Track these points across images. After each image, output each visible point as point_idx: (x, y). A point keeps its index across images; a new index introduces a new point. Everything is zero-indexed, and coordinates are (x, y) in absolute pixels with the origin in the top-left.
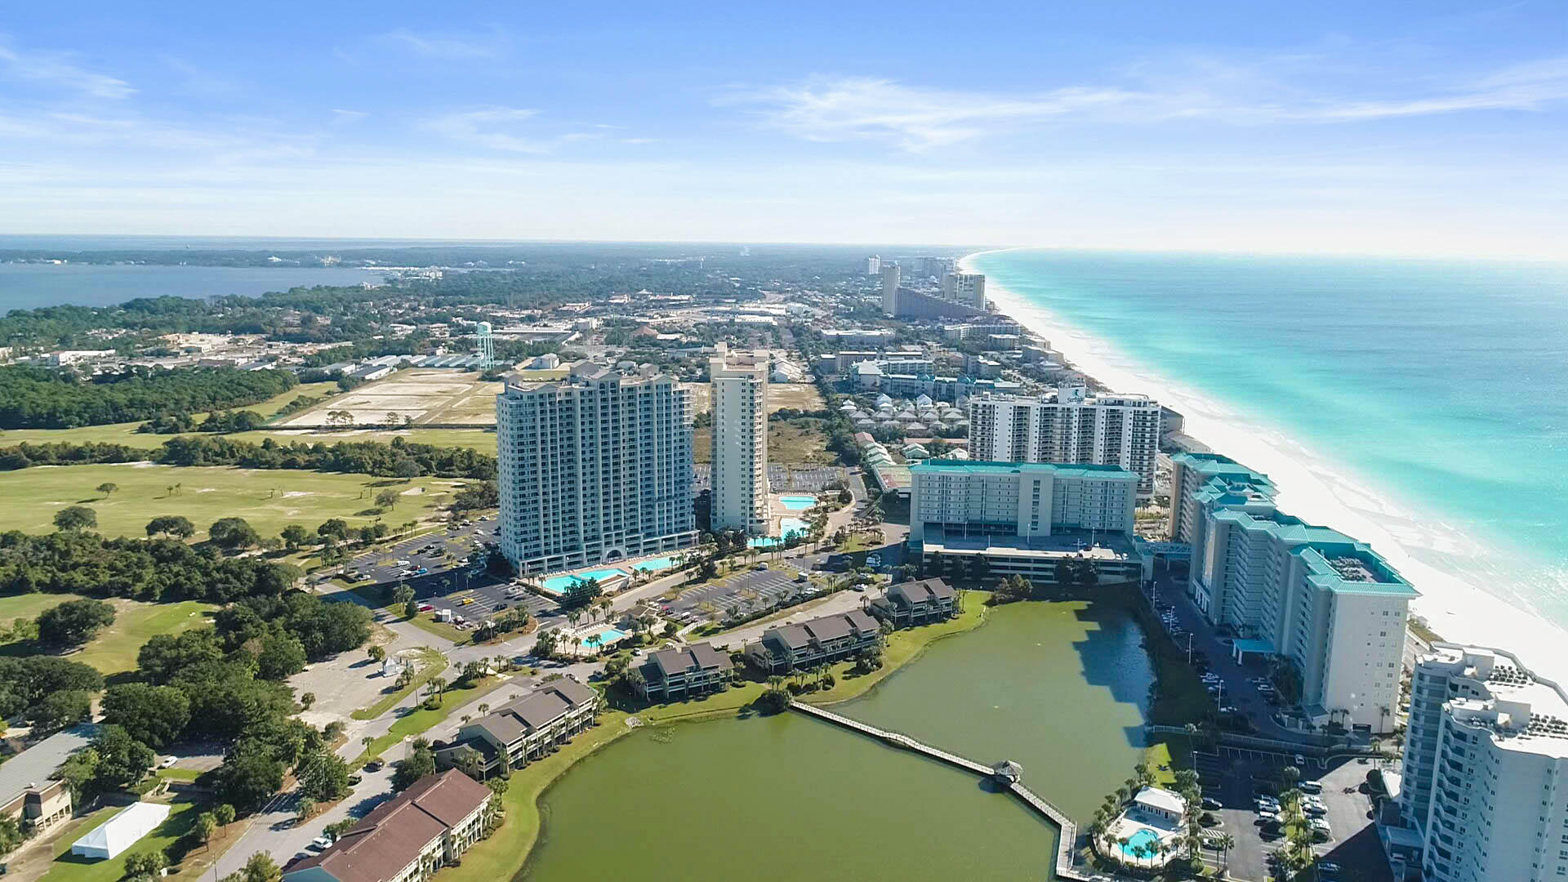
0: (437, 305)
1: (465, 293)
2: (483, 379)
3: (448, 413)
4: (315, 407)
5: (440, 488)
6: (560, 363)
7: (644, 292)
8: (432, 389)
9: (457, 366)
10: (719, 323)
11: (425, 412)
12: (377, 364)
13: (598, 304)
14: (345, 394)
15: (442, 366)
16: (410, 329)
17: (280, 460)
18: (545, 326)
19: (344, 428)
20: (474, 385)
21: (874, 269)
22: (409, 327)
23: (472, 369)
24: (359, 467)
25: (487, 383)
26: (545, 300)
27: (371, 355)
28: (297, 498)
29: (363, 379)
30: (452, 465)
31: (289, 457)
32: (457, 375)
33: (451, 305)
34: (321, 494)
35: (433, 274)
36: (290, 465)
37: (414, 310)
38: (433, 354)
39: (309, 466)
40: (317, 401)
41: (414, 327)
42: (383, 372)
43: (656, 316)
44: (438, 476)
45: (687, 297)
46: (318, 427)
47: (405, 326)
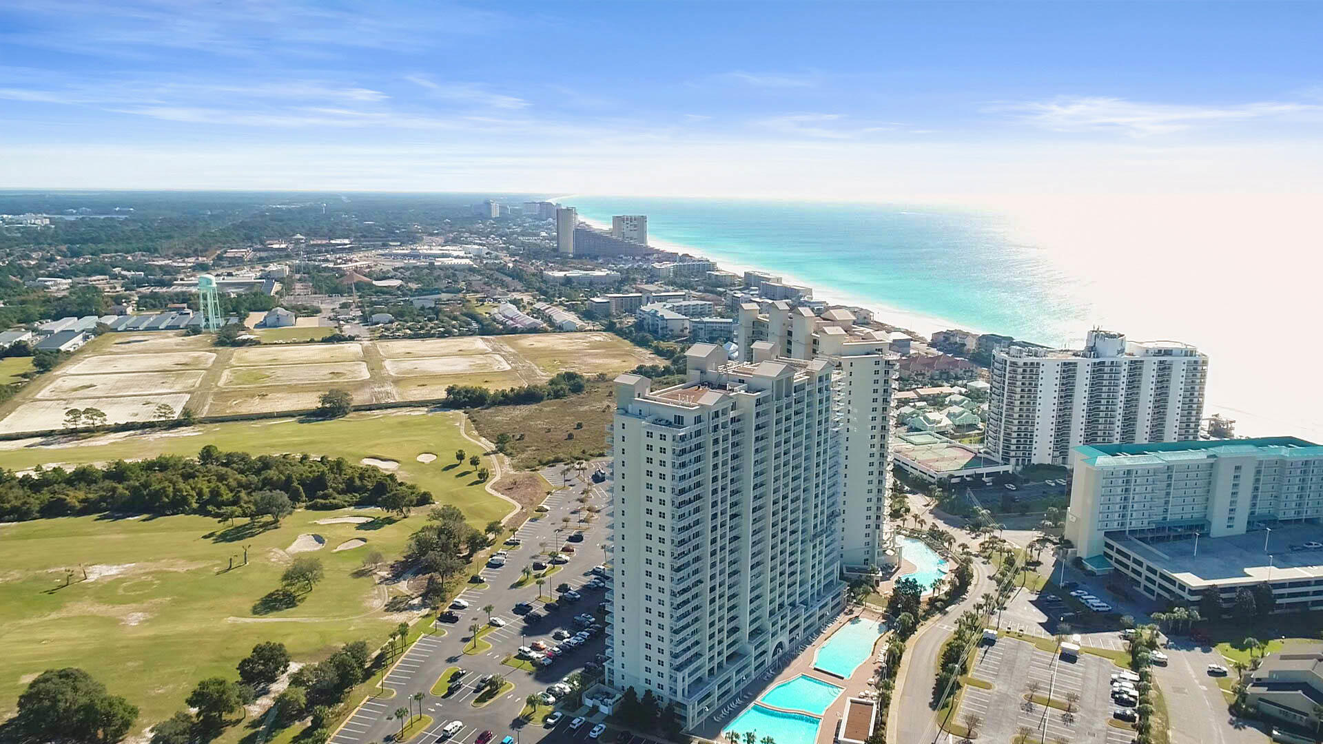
0: (76, 254)
1: (95, 240)
2: (221, 343)
3: (222, 395)
4: (17, 398)
5: (341, 532)
6: (296, 318)
7: (299, 236)
8: (166, 361)
9: (168, 328)
10: (418, 267)
11: (188, 397)
12: (60, 329)
13: (259, 250)
14: (47, 374)
15: (147, 329)
16: (65, 283)
17: (35, 502)
18: (230, 274)
19: (90, 432)
20: (215, 351)
21: (496, 213)
22: (64, 281)
23: (195, 330)
24: (177, 505)
25: (233, 349)
26: (200, 247)
27: (44, 317)
28: (118, 581)
29: (59, 351)
30: (326, 488)
31: (45, 495)
32: (179, 339)
33: (92, 254)
34: (152, 567)
35: (40, 221)
36: (55, 509)
37: (52, 260)
38: (123, 313)
39: (88, 508)
40: (15, 389)
41: (70, 281)
42: (78, 340)
43: (339, 261)
44: (314, 507)
45: (347, 241)
46: (51, 433)
47: (59, 280)
